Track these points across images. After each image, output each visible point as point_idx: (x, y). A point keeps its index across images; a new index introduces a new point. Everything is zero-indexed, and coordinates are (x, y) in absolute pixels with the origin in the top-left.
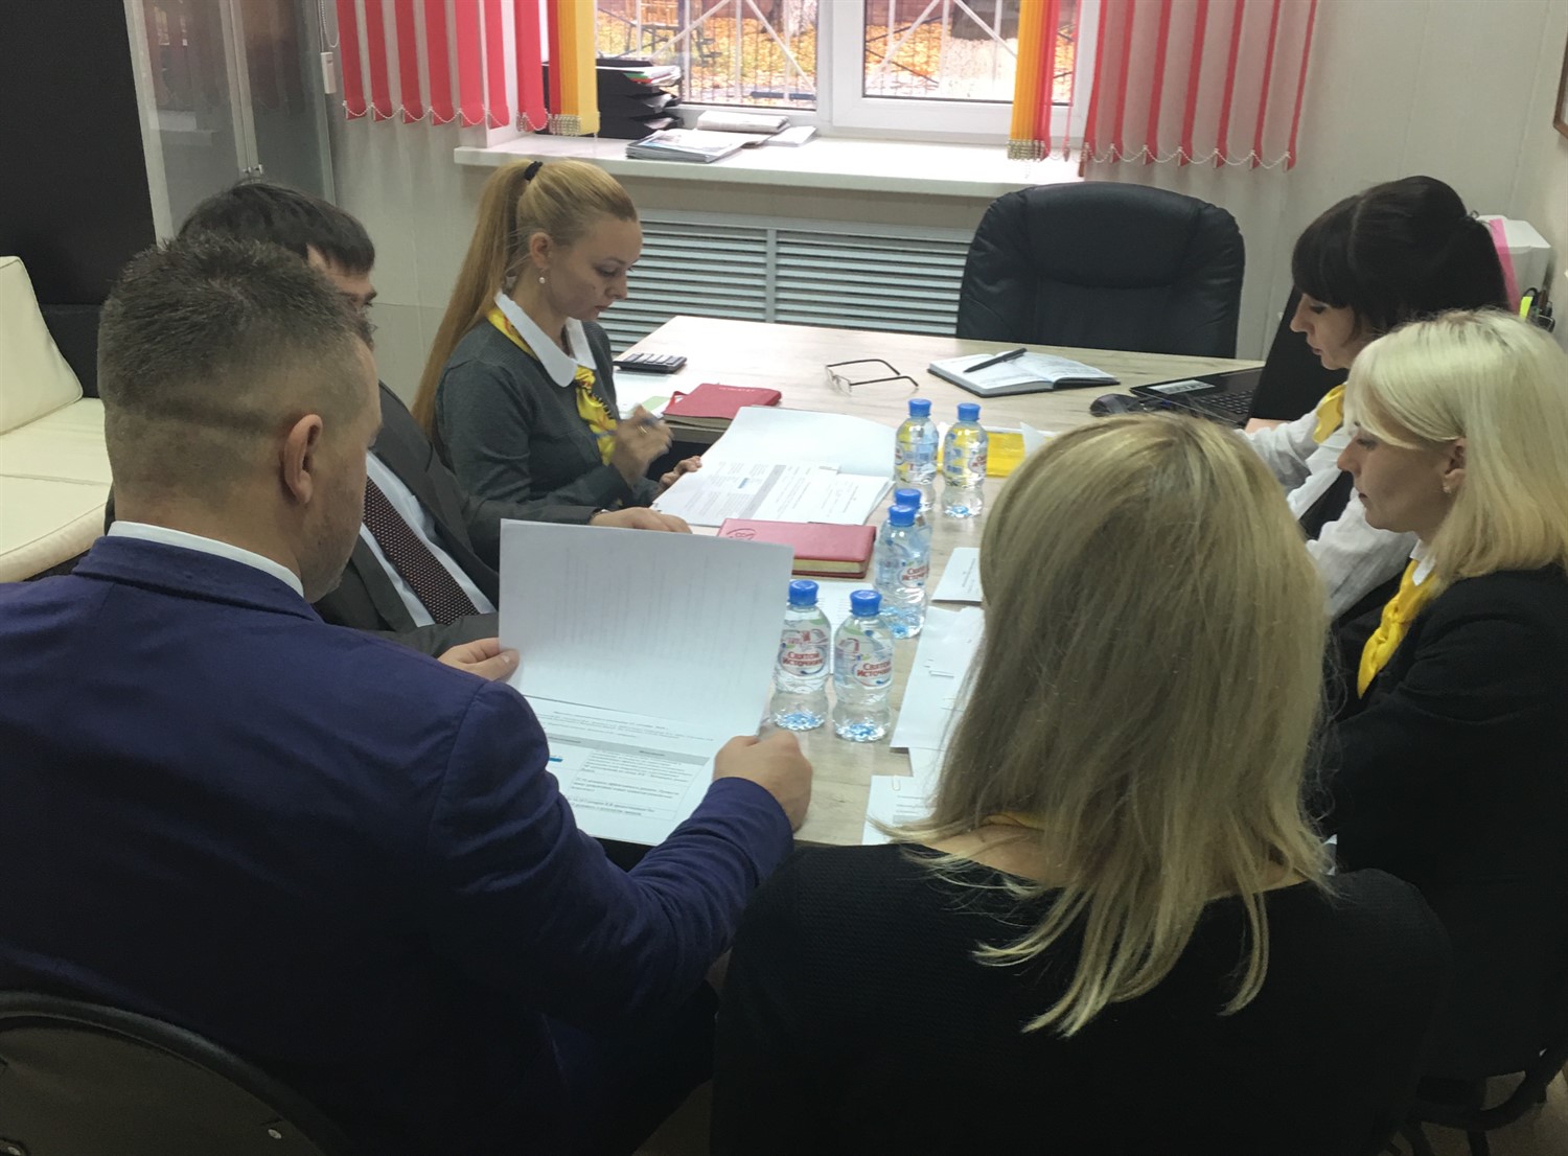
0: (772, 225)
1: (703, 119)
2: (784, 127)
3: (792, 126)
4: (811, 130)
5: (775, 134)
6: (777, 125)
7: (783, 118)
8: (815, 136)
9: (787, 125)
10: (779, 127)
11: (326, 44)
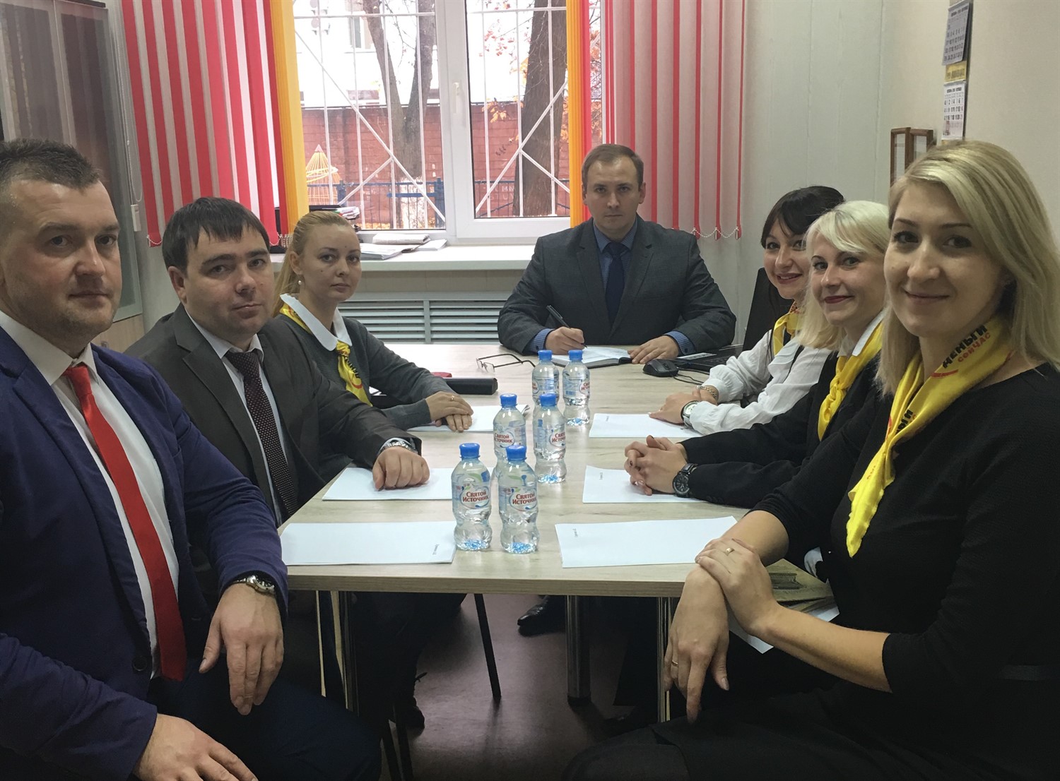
0: (426, 298)
1: (375, 239)
2: (428, 240)
3: (431, 240)
4: (444, 241)
5: (422, 244)
6: (423, 239)
7: (427, 235)
8: (446, 245)
9: (429, 239)
10: (424, 240)
11: (134, 200)
